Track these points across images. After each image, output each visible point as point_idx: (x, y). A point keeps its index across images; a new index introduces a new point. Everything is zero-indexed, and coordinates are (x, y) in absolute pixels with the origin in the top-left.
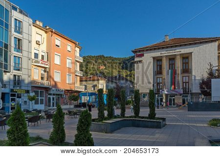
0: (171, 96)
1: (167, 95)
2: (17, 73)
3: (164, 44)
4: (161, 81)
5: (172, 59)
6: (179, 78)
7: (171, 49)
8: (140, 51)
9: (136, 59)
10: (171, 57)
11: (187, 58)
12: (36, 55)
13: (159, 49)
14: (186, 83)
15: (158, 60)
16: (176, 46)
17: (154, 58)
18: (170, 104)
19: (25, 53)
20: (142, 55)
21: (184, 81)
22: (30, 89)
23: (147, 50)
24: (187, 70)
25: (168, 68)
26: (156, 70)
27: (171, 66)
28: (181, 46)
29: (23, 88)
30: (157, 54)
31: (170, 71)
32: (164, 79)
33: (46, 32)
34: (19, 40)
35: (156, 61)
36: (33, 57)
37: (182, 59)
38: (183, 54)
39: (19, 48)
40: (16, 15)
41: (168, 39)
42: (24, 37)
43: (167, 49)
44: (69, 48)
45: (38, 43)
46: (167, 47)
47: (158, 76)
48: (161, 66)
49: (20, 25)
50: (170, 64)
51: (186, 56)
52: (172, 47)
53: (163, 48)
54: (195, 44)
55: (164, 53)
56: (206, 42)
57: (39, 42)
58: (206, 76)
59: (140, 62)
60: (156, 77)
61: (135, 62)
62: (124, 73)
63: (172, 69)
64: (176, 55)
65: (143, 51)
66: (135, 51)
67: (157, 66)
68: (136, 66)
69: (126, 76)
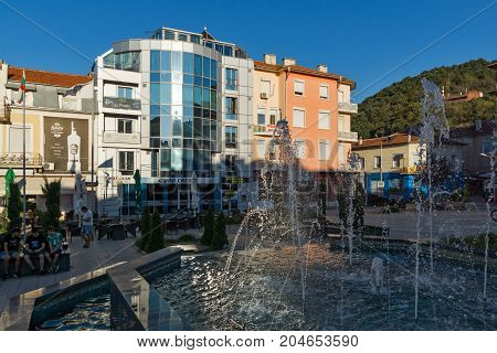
2: (230, 151)
12: (261, 118)
19: (243, 119)
22: (249, 175)
29: (241, 175)
33: (278, 74)
34: (234, 99)
36: (256, 123)
39: (233, 111)
40: (228, 61)
42: (240, 93)
44: (323, 92)
45: (263, 97)
49: (234, 76)
57: (265, 94)
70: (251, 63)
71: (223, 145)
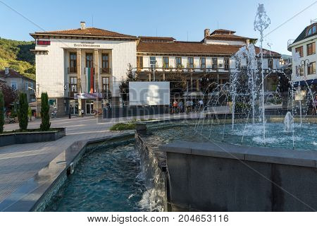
0: (88, 102)
1: (83, 101)
3: (78, 32)
4: (76, 83)
5: (89, 54)
6: (98, 79)
7: (87, 41)
8: (43, 37)
9: (38, 48)
10: (88, 52)
11: (107, 55)
13: (72, 38)
14: (106, 85)
15: (71, 54)
16: (94, 39)
17: (65, 50)
18: (88, 112)
20: (48, 43)
21: (104, 83)
23: (55, 37)
24: (106, 70)
25: (85, 66)
26: (68, 65)
27: (88, 63)
28: (99, 39)
30: (70, 44)
31: (87, 69)
32: (80, 79)
35: (68, 54)
37: (101, 55)
38: (103, 50)
41: (84, 27)
43: (82, 41)
46: (83, 38)
47: (72, 75)
48: (75, 62)
50: (87, 61)
51: (106, 52)
52: (88, 38)
53: (77, 38)
54: (115, 39)
55: (79, 46)
56: (126, 40)
58: (126, 77)
59: (45, 52)
60: (68, 76)
61: (37, 51)
62: (22, 67)
63: (90, 67)
64: (93, 49)
65: (49, 37)
66: (35, 36)
67: (70, 60)
68: (38, 57)
69: (25, 72)
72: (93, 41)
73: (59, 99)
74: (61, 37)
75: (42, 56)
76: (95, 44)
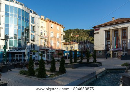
0: (115, 52)
1: (113, 51)
2: (32, 42)
3: (111, 22)
4: (110, 44)
5: (116, 31)
6: (120, 41)
8: (97, 27)
9: (95, 32)
10: (116, 30)
11: (125, 30)
12: (42, 34)
13: (108, 25)
14: (124, 44)
15: (108, 32)
16: (118, 24)
17: (105, 31)
18: (115, 56)
19: (36, 33)
20: (99, 30)
22: (39, 50)
23: (101, 27)
24: (125, 37)
26: (106, 37)
27: (115, 35)
28: (121, 23)
29: (36, 50)
30: (107, 28)
31: (115, 37)
32: (111, 42)
33: (46, 21)
34: (34, 27)
36: (40, 34)
37: (122, 30)
38: (123, 28)
39: (33, 30)
40: (32, 15)
41: (114, 19)
42: (36, 25)
44: (58, 28)
45: (42, 27)
46: (113, 25)
47: (108, 41)
49: (34, 19)
50: (115, 34)
51: (125, 28)
52: (116, 24)
53: (111, 25)
55: (111, 28)
59: (97, 33)
60: (106, 41)
61: (95, 33)
62: (90, 39)
63: (116, 36)
64: (118, 29)
65: (99, 27)
66: (94, 28)
67: (108, 35)
68: (95, 35)
69: (92, 40)
70: (39, 17)
71: (31, 40)
72: (118, 25)
73: (102, 50)
74: (103, 26)
75: (97, 35)
76: (119, 26)
